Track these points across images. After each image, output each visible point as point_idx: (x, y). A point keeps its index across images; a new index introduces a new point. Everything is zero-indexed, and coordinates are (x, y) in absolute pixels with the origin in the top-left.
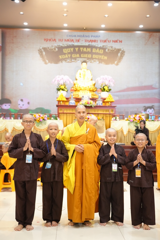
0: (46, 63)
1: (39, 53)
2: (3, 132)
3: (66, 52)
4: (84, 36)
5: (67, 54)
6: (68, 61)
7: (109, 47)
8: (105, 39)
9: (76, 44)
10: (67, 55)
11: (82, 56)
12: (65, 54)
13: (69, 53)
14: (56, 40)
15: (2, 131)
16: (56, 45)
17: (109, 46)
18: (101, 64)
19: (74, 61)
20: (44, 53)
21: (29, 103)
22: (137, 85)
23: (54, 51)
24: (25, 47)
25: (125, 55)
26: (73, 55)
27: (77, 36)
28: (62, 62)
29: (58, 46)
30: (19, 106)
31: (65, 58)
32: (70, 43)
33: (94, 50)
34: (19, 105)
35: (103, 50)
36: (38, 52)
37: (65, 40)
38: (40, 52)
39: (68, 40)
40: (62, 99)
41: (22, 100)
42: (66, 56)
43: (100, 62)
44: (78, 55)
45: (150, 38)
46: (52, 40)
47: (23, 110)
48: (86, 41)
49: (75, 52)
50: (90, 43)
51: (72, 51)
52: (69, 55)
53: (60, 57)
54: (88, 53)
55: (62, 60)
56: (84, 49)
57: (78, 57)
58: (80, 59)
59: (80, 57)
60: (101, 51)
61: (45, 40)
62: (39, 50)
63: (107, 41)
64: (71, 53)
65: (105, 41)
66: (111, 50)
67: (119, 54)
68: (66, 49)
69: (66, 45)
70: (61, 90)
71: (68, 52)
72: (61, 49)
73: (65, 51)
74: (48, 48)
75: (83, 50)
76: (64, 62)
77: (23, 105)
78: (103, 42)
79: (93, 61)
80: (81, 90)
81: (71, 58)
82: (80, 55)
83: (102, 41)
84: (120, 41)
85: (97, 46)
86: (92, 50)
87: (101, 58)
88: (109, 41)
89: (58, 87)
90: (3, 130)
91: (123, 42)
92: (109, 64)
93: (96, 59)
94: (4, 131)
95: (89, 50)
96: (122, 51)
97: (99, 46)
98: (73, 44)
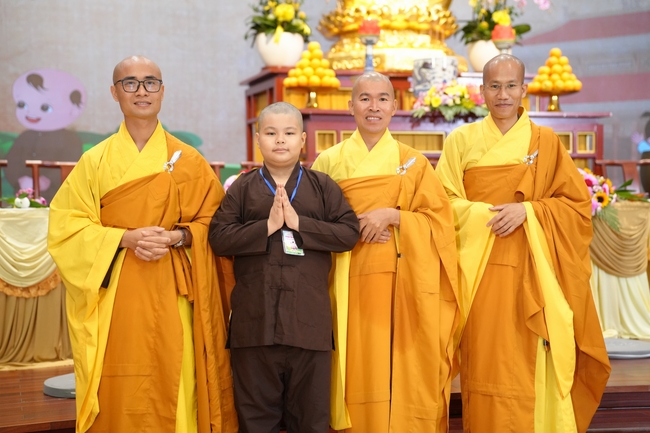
2: (42, 293)
15: (38, 286)
21: (76, 98)
22: (613, 6)
30: (21, 114)
34: (21, 105)
40: (321, 77)
41: (36, 81)
47: (46, 134)
70: (279, 29)
77: (44, 108)
80: (387, 28)
89: (256, 10)
90: (46, 281)
94: (52, 285)
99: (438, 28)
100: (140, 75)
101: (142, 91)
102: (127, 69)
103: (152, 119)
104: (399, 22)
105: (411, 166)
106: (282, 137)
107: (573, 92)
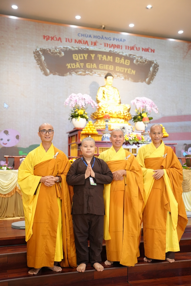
0: (46, 74)
1: (35, 58)
2: (9, 196)
3: (77, 59)
4: (102, 38)
5: (78, 61)
6: (80, 73)
7: (138, 57)
8: (132, 45)
9: (91, 48)
10: (79, 63)
11: (100, 67)
12: (75, 62)
13: (81, 61)
14: (62, 40)
15: (8, 194)
16: (62, 47)
17: (137, 55)
18: (127, 81)
19: (89, 74)
20: (43, 58)
21: (17, 137)
22: (175, 113)
23: (58, 56)
24: (12, 46)
25: (159, 70)
26: (87, 64)
27: (92, 36)
28: (70, 74)
29: (65, 49)
30: (1, 142)
31: (76, 69)
32: (83, 46)
33: (117, 60)
34: (2, 139)
35: (129, 61)
36: (33, 55)
37: (76, 41)
38: (37, 55)
39: (80, 42)
41: (6, 132)
42: (78, 65)
43: (125, 78)
44: (95, 65)
45: (189, 49)
46: (55, 39)
47: (8, 148)
48: (106, 45)
49: (89, 60)
50: (112, 49)
51: (86, 58)
52: (82, 64)
53: (69, 66)
54: (109, 63)
55: (70, 71)
56: (103, 56)
57: (95, 69)
58: (98, 71)
59: (98, 68)
60: (127, 62)
61: (44, 37)
62: (34, 53)
63: (135, 49)
64: (84, 61)
65: (132, 48)
66: (141, 62)
67: (151, 69)
68: (77, 55)
69: (77, 49)
70: (79, 117)
71: (80, 59)
72: (69, 53)
73: (75, 57)
74: (50, 50)
75: (102, 59)
76: (74, 74)
77: (8, 140)
78: (130, 48)
79: (116, 76)
80: (112, 117)
81: (85, 68)
82: (98, 66)
83: (128, 47)
84: (152, 50)
85: (121, 54)
86: (114, 59)
87: (127, 71)
88: (138, 49)
90: (11, 193)
91: (155, 51)
92: (138, 82)
93: (120, 72)
94: (13, 194)
95: (110, 58)
96: (155, 64)
97: (124, 54)
98: (88, 47)
99: (126, 117)
100: (47, 129)
101: (47, 134)
102: (43, 127)
103: (50, 142)
104: (115, 116)
105: (129, 157)
106: (89, 148)
107: (166, 137)
